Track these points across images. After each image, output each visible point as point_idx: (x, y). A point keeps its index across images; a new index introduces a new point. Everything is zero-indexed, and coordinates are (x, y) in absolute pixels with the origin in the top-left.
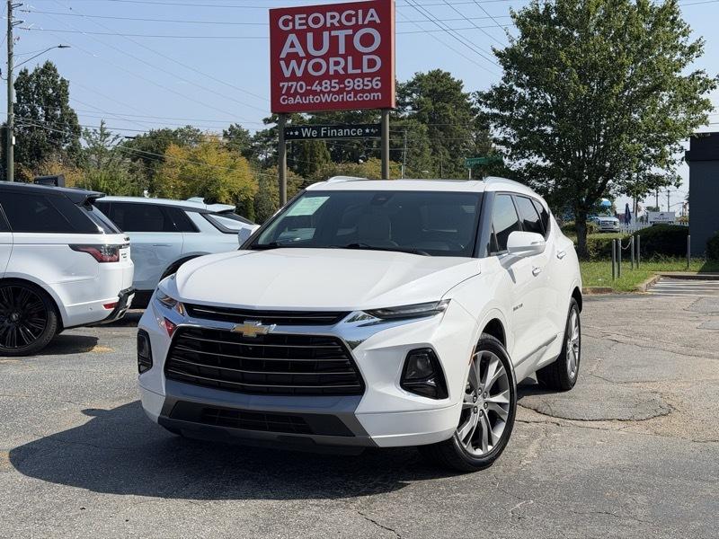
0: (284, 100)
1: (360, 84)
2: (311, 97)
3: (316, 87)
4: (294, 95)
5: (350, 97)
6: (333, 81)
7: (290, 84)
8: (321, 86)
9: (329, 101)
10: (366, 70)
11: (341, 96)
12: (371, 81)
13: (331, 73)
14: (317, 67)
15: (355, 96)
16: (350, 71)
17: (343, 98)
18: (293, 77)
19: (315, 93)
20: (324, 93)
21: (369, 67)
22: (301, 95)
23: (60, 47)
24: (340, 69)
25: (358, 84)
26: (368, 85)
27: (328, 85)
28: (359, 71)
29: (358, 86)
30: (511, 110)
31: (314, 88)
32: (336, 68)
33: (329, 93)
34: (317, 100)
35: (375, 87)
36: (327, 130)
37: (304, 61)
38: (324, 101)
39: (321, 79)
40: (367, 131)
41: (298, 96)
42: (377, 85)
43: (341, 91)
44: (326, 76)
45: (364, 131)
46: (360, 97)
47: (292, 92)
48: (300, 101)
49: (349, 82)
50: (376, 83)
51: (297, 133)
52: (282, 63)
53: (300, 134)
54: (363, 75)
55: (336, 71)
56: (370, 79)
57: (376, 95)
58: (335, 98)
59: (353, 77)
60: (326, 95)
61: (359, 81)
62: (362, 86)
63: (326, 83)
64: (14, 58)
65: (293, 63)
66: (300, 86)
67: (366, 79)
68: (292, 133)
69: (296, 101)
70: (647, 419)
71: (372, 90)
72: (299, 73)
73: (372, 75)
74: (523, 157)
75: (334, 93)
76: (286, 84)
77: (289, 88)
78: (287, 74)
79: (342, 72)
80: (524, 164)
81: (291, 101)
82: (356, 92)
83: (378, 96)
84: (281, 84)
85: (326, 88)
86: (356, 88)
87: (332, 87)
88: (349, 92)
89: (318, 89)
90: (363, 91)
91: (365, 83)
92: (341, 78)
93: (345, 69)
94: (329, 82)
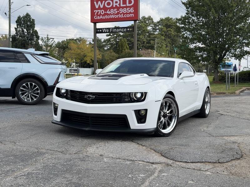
0: (96, 17)
1: (126, 10)
2: (106, 16)
3: (108, 12)
4: (100, 16)
5: (122, 16)
6: (115, 9)
7: (98, 11)
8: (110, 11)
9: (113, 17)
10: (128, 5)
11: (118, 15)
12: (130, 9)
13: (114, 6)
14: (109, 4)
15: (123, 16)
16: (122, 5)
17: (119, 16)
18: (99, 8)
19: (108, 14)
20: (111, 14)
21: (129, 4)
22: (102, 15)
23: (27, 5)
24: (117, 4)
25: (124, 11)
26: (128, 11)
27: (113, 11)
28: (125, 5)
29: (125, 11)
30: (189, 25)
31: (107, 12)
32: (116, 4)
33: (113, 14)
34: (108, 17)
35: (132, 12)
36: (112, 29)
37: (104, 2)
38: (111, 17)
39: (110, 9)
40: (128, 29)
41: (101, 16)
42: (132, 11)
43: (118, 14)
44: (112, 7)
45: (127, 30)
46: (126, 16)
47: (99, 14)
48: (102, 18)
49: (121, 10)
50: (132, 10)
51: (101, 31)
52: (95, 2)
53: (102, 31)
54: (126, 7)
55: (116, 6)
56: (129, 8)
57: (132, 15)
58: (116, 16)
59: (123, 8)
60: (112, 15)
61: (125, 9)
62: (126, 11)
63: (112, 11)
64: (11, 10)
65: (99, 2)
66: (102, 12)
67: (128, 9)
68: (99, 31)
69: (101, 18)
70: (227, 162)
71: (130, 13)
72: (102, 7)
73: (130, 7)
74: (194, 43)
75: (115, 14)
76: (96, 11)
77: (98, 13)
78: (97, 7)
79: (118, 6)
80: (194, 46)
81: (99, 18)
82: (124, 14)
83: (133, 15)
84: (95, 11)
85: (112, 12)
86: (124, 12)
87: (114, 12)
88: (121, 14)
89: (109, 13)
90: (127, 13)
91: (128, 10)
92: (118, 8)
93: (120, 4)
94: (113, 10)
